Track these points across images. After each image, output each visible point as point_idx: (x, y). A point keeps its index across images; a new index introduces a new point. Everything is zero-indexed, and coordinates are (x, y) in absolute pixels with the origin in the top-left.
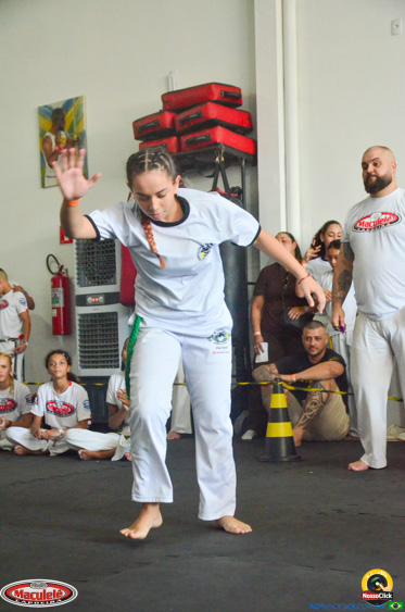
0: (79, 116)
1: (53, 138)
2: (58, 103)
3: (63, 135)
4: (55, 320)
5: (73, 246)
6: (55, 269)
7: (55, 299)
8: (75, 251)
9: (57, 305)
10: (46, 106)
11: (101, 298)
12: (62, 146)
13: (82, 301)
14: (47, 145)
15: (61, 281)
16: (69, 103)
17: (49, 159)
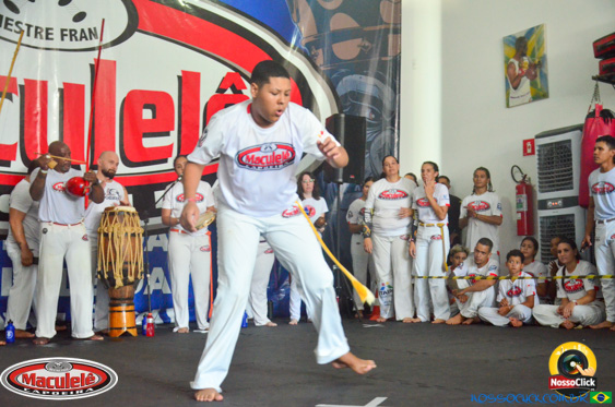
0: (540, 42)
1: (516, 63)
2: (521, 32)
3: (526, 60)
4: (520, 223)
5: (536, 157)
6: (519, 177)
7: (519, 204)
8: (537, 162)
9: (521, 210)
10: (511, 36)
11: (560, 202)
12: (525, 70)
13: (543, 205)
14: (511, 70)
15: (524, 188)
16: (531, 32)
17: (513, 81)
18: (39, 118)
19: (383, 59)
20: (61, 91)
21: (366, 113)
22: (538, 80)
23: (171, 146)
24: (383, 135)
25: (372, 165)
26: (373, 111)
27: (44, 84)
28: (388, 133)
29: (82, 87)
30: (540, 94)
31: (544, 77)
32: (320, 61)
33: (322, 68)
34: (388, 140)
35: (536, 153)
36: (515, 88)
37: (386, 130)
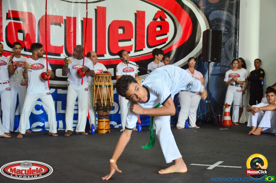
18: (72, 34)
19: (232, 2)
20: (82, 21)
21: (223, 29)
23: (132, 46)
24: (231, 38)
25: (226, 53)
26: (226, 28)
27: (75, 19)
28: (233, 38)
29: (92, 19)
32: (201, 4)
33: (202, 8)
34: (233, 41)
37: (232, 36)
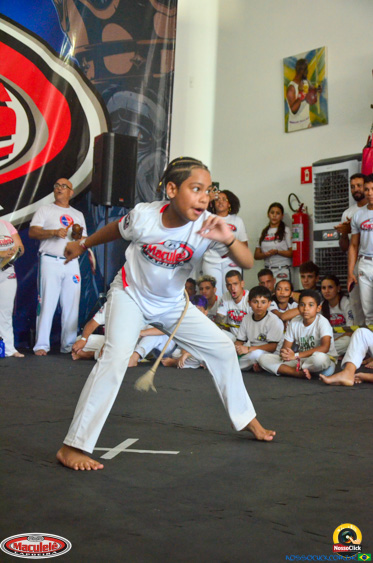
0: (321, 65)
1: (296, 86)
2: (302, 54)
3: (306, 84)
5: (312, 186)
6: (296, 206)
7: (294, 234)
8: (314, 191)
9: (297, 240)
10: (291, 58)
11: (335, 233)
12: (304, 93)
13: (319, 236)
14: (291, 94)
15: (301, 218)
16: (312, 54)
17: (293, 105)
19: (155, 76)
21: (135, 133)
22: (318, 105)
24: (151, 157)
26: (141, 131)
28: (158, 155)
30: (319, 120)
31: (324, 102)
32: (90, 74)
33: (93, 82)
34: (157, 163)
35: (314, 181)
36: (295, 112)
37: (155, 151)
